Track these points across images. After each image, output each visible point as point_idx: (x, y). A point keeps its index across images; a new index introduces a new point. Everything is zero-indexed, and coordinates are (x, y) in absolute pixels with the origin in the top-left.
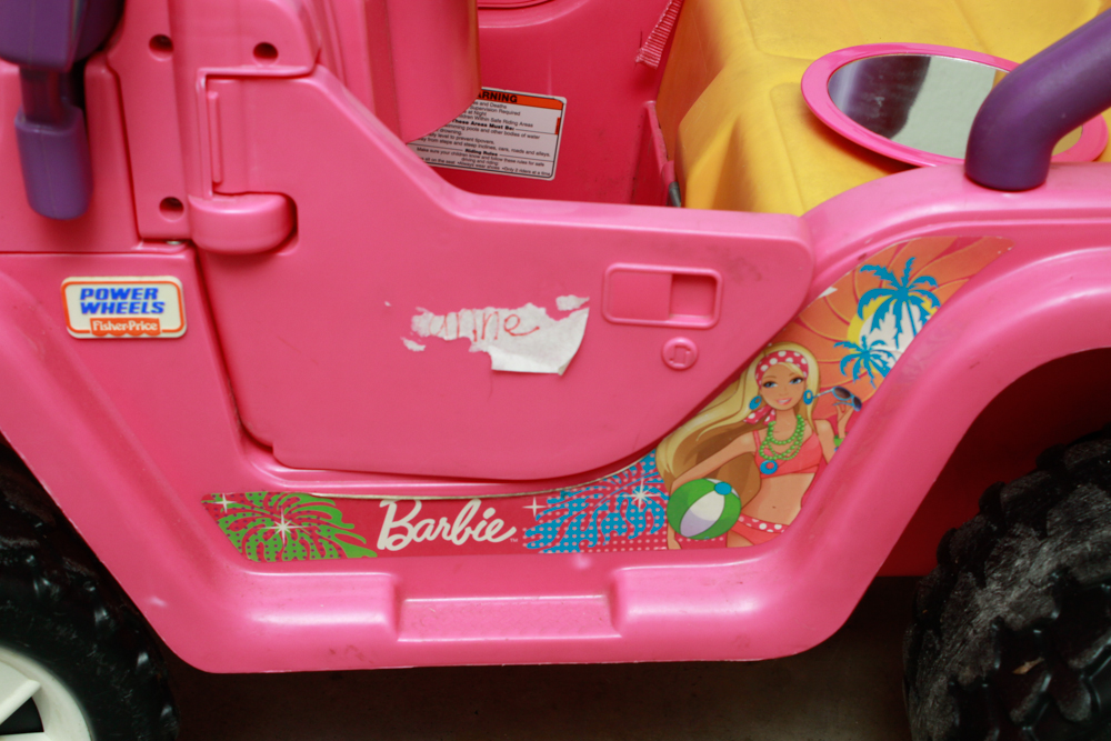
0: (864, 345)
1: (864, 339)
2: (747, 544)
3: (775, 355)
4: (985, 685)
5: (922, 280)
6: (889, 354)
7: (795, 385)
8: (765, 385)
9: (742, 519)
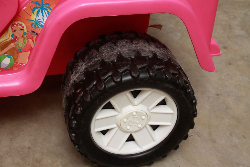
0: (36, 20)
1: (35, 19)
2: (18, 69)
3: (15, 24)
4: (72, 96)
5: (46, 4)
6: (42, 22)
7: (21, 31)
8: (14, 31)
9: (15, 63)
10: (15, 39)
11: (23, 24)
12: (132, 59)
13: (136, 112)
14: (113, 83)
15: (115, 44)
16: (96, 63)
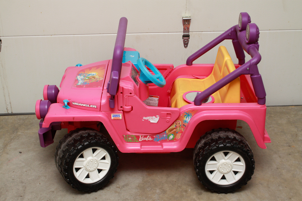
0: (185, 120)
2: (176, 141)
3: (177, 121)
5: (190, 114)
6: (188, 121)
7: (179, 124)
8: (176, 124)
9: (175, 138)
10: (176, 127)
11: (180, 122)
12: (224, 138)
13: (226, 163)
14: (215, 147)
15: (218, 132)
16: (209, 139)
